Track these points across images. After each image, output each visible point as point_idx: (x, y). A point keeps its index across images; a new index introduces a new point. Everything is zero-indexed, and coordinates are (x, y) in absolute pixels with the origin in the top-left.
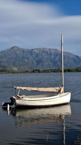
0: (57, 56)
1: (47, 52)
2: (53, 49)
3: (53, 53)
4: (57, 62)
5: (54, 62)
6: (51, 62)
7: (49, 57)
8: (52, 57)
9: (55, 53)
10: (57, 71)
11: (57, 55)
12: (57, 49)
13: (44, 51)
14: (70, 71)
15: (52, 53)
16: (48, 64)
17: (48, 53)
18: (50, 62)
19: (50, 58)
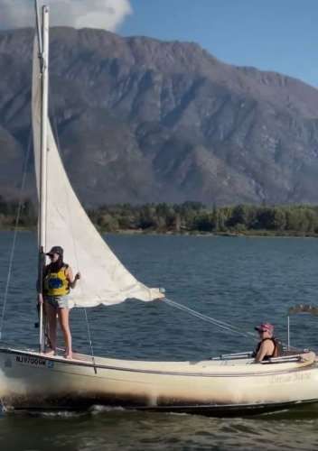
0: (192, 105)
1: (114, 68)
2: (163, 44)
3: (158, 78)
4: (188, 149)
5: (169, 144)
6: (142, 144)
7: (127, 105)
8: (153, 108)
9: (178, 79)
10: (170, 223)
11: (190, 96)
12: (194, 46)
13: (86, 56)
14: (273, 228)
15: (148, 75)
16: (114, 158)
17: (124, 71)
18: (131, 145)
19: (136, 110)
